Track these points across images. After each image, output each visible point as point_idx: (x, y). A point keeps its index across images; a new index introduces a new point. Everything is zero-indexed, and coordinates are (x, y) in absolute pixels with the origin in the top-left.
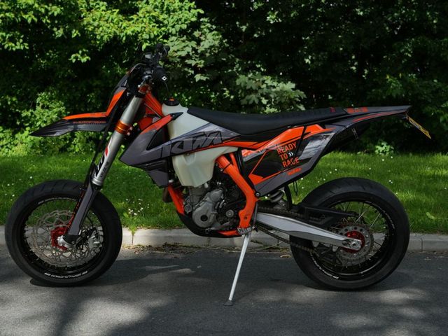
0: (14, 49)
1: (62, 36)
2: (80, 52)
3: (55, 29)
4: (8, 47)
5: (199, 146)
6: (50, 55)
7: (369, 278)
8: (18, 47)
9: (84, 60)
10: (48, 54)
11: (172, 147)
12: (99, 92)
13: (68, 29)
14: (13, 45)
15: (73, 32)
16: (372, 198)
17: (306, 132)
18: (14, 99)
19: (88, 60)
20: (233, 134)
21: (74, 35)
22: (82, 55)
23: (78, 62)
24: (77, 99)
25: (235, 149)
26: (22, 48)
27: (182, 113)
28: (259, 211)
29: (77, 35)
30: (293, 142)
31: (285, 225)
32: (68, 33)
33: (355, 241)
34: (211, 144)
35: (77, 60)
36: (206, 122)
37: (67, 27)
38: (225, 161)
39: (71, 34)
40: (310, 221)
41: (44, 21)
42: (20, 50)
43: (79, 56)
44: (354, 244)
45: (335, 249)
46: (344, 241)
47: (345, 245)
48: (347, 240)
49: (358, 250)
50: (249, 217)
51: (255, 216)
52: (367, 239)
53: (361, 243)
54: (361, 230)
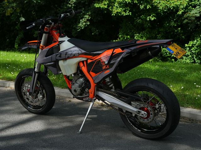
0: (125, 15)
1: (143, 8)
2: (152, 15)
3: (141, 5)
4: (123, 14)
5: (68, 57)
6: (142, 17)
7: (157, 134)
8: (127, 14)
9: (153, 19)
10: (141, 17)
11: (56, 56)
12: (163, 34)
13: (146, 5)
14: (125, 13)
15: (148, 6)
16: (152, 90)
17: (114, 52)
18: (129, 37)
19: (154, 19)
20: (83, 51)
21: (148, 8)
22: (152, 17)
23: (150, 20)
24: (154, 37)
25: (85, 59)
26: (128, 14)
27: (65, 41)
28: (98, 90)
29: (149, 8)
30: (107, 57)
31: (109, 99)
32: (146, 7)
33: (143, 112)
34: (74, 56)
35: (150, 19)
36: (74, 46)
37: (145, 4)
38: (81, 65)
39: (147, 7)
40: (120, 98)
41: (135, 2)
42: (127, 15)
43: (151, 17)
44: (142, 114)
45: (134, 115)
46: (137, 112)
47: (138, 113)
48: (138, 111)
49: (145, 117)
50: (93, 93)
51: (95, 93)
52: (151, 113)
53: (147, 114)
54: (147, 107)
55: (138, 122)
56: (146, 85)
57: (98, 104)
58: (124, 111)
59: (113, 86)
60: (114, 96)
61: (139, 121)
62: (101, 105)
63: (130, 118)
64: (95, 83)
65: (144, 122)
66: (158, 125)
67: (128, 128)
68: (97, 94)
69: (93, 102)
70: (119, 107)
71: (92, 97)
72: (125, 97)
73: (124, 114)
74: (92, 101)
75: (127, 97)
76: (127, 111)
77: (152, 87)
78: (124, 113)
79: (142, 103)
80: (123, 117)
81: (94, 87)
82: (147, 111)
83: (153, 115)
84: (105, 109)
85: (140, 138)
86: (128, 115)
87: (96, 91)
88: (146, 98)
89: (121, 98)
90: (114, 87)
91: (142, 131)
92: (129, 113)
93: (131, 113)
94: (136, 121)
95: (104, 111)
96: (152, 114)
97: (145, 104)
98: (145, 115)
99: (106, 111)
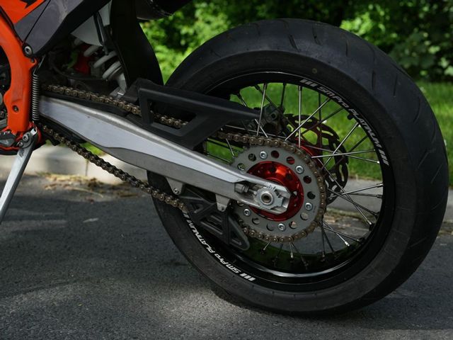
16: (315, 71)
28: (45, 93)
33: (268, 187)
40: (155, 125)
44: (266, 198)
45: (222, 205)
46: (240, 187)
47: (244, 194)
48: (245, 183)
49: (279, 211)
50: (22, 106)
51: (34, 107)
52: (307, 188)
53: (288, 195)
54: (290, 161)
55: (245, 238)
56: (286, 48)
57: (76, 184)
58: (177, 188)
59: (118, 74)
60: (125, 115)
61: (248, 235)
62: (90, 185)
63: (205, 220)
64: (32, 57)
65: (272, 237)
66: (337, 248)
67: (194, 266)
68: (44, 113)
69: (26, 152)
70: (150, 169)
71: (21, 126)
72: (177, 118)
73: (175, 202)
74: (22, 149)
75: (187, 115)
76: (187, 188)
77: (314, 56)
78: (175, 197)
79: (264, 143)
80: (169, 216)
81: (26, 77)
82: (290, 181)
83: (316, 201)
84: (101, 198)
85: (249, 312)
86: (195, 205)
87: (39, 98)
88: (278, 123)
89: (158, 121)
90: (122, 78)
91: (263, 280)
92: (199, 195)
93: (211, 196)
94: (234, 235)
95: (96, 204)
96: (311, 196)
97: (280, 145)
98: (278, 201)
99: (104, 204)
